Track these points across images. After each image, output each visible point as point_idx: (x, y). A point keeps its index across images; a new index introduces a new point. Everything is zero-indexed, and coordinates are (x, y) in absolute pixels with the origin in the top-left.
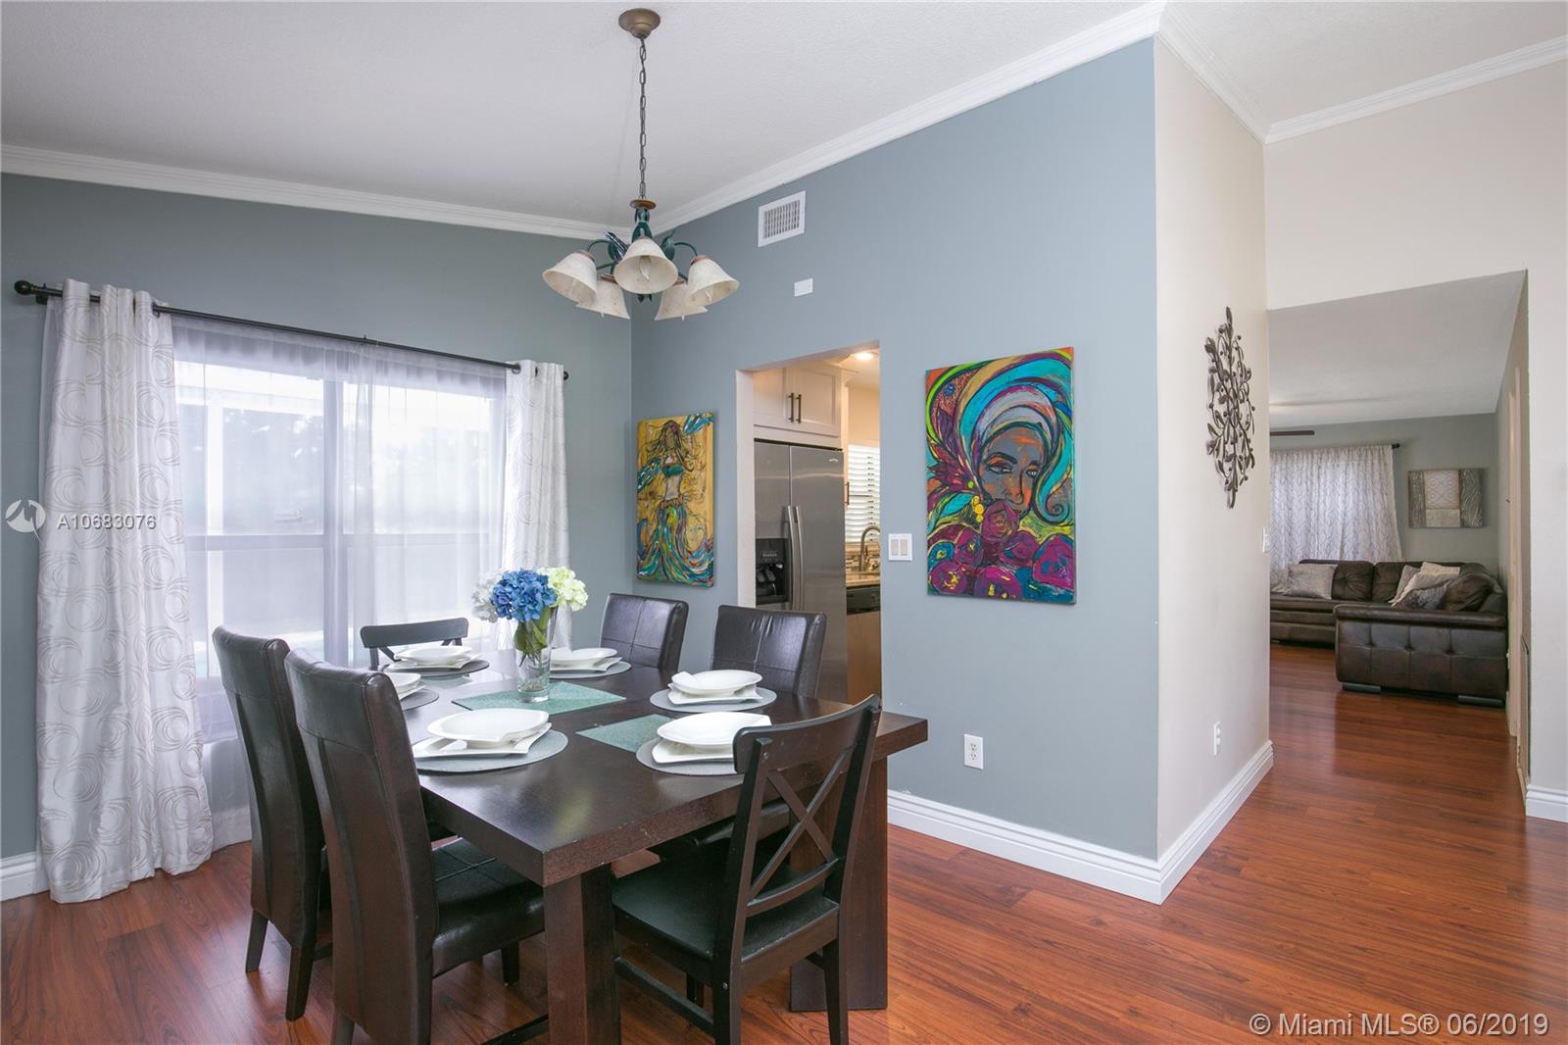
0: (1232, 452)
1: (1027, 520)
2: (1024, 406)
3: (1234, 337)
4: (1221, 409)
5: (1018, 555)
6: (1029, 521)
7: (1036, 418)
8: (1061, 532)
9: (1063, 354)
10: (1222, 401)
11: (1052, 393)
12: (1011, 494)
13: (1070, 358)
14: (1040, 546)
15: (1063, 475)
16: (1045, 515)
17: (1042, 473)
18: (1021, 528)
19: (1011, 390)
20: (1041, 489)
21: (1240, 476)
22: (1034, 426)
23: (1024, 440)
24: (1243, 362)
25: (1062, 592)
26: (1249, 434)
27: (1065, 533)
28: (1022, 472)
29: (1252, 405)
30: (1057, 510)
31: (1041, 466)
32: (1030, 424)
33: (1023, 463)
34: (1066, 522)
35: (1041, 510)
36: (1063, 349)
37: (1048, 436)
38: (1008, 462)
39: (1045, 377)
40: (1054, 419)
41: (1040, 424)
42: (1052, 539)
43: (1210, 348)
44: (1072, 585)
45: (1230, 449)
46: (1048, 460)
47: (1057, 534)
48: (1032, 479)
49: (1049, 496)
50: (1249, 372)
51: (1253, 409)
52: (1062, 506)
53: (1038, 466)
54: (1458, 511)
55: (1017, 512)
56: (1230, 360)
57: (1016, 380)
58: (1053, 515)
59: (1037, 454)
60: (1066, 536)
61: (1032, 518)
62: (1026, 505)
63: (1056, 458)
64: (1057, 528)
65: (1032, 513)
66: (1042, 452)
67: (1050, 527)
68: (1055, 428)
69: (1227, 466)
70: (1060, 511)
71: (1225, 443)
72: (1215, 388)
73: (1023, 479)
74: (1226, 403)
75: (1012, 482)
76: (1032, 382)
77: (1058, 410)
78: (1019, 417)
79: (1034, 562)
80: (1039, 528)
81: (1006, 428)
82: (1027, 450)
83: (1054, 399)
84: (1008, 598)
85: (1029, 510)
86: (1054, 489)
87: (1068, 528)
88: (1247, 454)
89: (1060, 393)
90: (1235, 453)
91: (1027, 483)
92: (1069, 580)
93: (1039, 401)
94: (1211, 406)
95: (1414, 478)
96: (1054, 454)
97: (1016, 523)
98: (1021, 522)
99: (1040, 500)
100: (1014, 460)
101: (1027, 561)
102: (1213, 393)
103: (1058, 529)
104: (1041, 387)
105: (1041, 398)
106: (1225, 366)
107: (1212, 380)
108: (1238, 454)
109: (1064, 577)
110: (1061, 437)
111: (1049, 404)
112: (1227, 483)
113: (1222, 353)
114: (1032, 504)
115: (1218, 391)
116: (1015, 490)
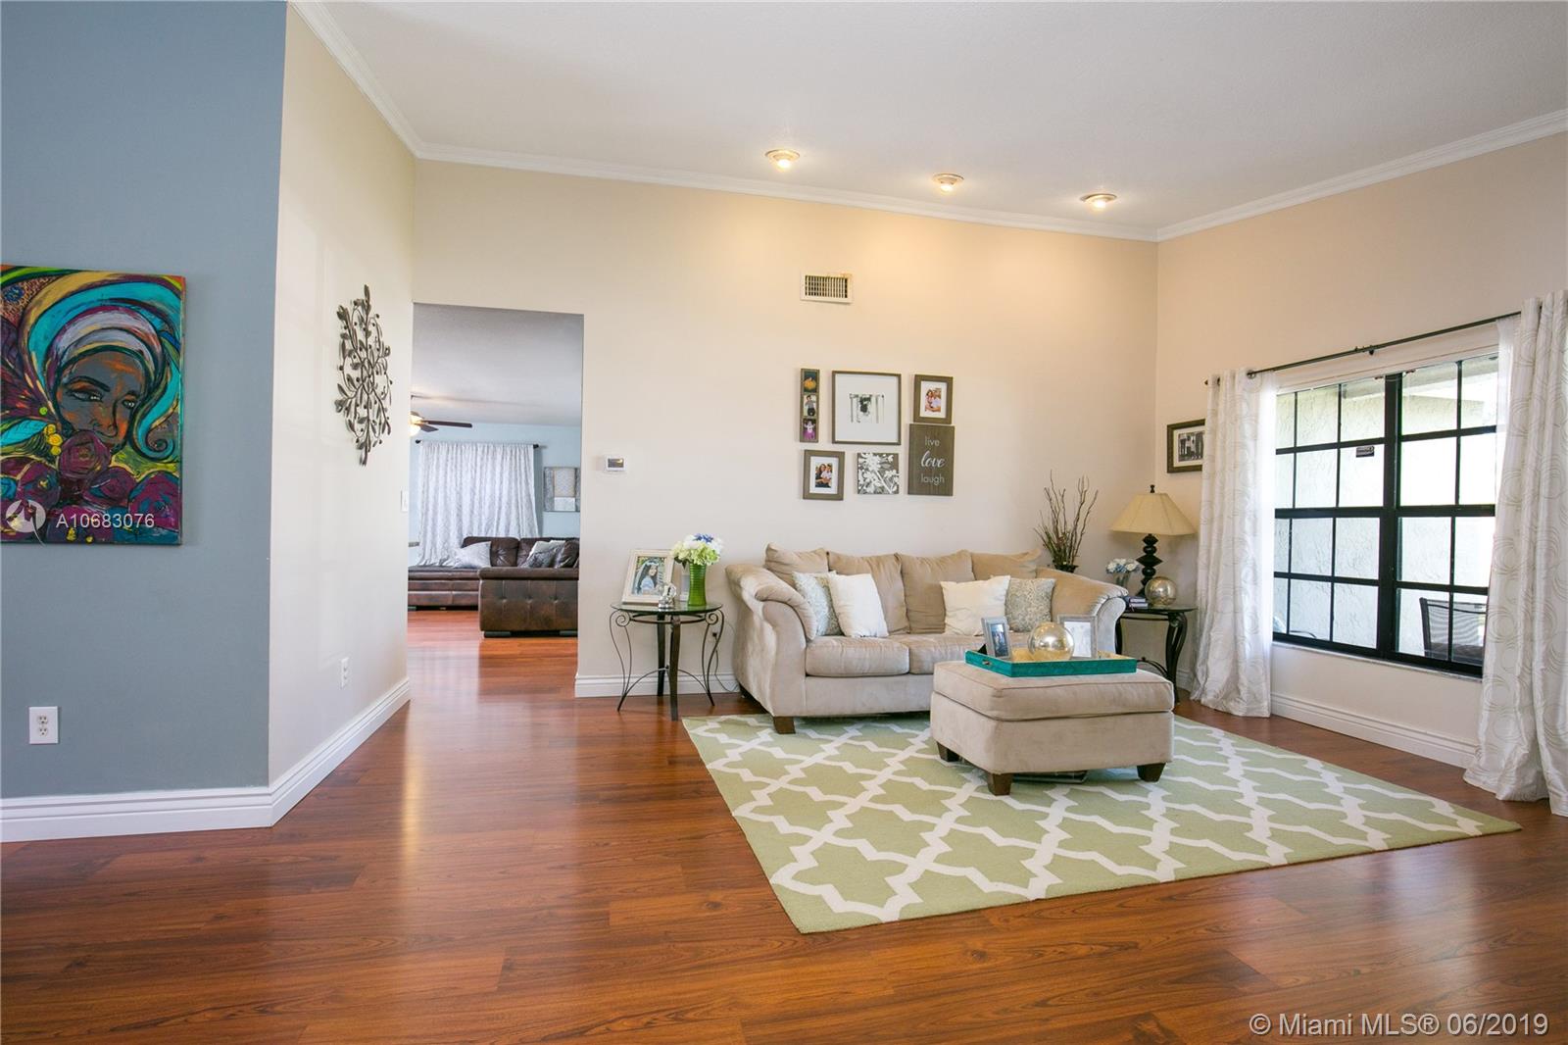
0: (366, 415)
1: (122, 455)
2: (121, 329)
3: (371, 314)
4: (355, 374)
5: (109, 494)
6: (125, 456)
7: (135, 345)
8: (165, 469)
9: (173, 282)
10: (355, 367)
11: (157, 322)
12: (100, 426)
13: (180, 288)
14: (138, 484)
15: (168, 409)
16: (145, 450)
17: (142, 405)
18: (113, 464)
19: (104, 308)
20: (140, 422)
21: (373, 439)
22: (133, 352)
23: (118, 366)
24: (381, 340)
25: (164, 532)
26: (386, 404)
27: (169, 470)
28: (116, 402)
29: (390, 378)
30: (160, 445)
31: (141, 397)
32: (129, 350)
33: (117, 392)
34: (169, 459)
35: (140, 443)
36: (173, 277)
37: (151, 367)
38: (99, 389)
39: (149, 302)
40: (158, 349)
41: (141, 352)
42: (153, 476)
43: (343, 315)
44: (178, 523)
45: (362, 412)
46: (150, 392)
47: (159, 472)
48: (129, 411)
49: (150, 430)
50: (388, 349)
51: (391, 383)
52: (166, 442)
53: (138, 396)
54: (574, 499)
55: (109, 446)
56: (367, 334)
57: (111, 299)
58: (155, 451)
59: (138, 385)
60: (170, 473)
61: (127, 453)
62: (121, 439)
63: (160, 391)
64: (158, 464)
65: (128, 448)
66: (143, 383)
67: (150, 464)
68: (160, 359)
69: (358, 426)
70: (164, 445)
71: (357, 405)
72: (347, 353)
73: (118, 409)
74: (360, 370)
75: (103, 413)
76: (133, 305)
77: (163, 340)
78: (114, 341)
79: (129, 501)
80: (137, 465)
81: (96, 351)
82: (123, 380)
83: (158, 327)
84: (94, 542)
85: (124, 444)
86: (157, 423)
87: (172, 465)
88: (383, 421)
89: (166, 322)
90: (368, 417)
91: (123, 415)
92: (173, 520)
93: (141, 327)
94: (341, 368)
95: (547, 473)
96: (157, 386)
97: (106, 457)
98: (114, 458)
99: (139, 434)
100: (106, 388)
101: (121, 500)
102: (344, 358)
103: (160, 466)
104: (145, 312)
105: (143, 325)
106: (360, 335)
107: (343, 345)
108: (371, 418)
109: (167, 516)
110: (167, 369)
111: (153, 331)
112: (357, 441)
113: (356, 324)
114: (129, 437)
115: (349, 356)
116: (106, 421)
